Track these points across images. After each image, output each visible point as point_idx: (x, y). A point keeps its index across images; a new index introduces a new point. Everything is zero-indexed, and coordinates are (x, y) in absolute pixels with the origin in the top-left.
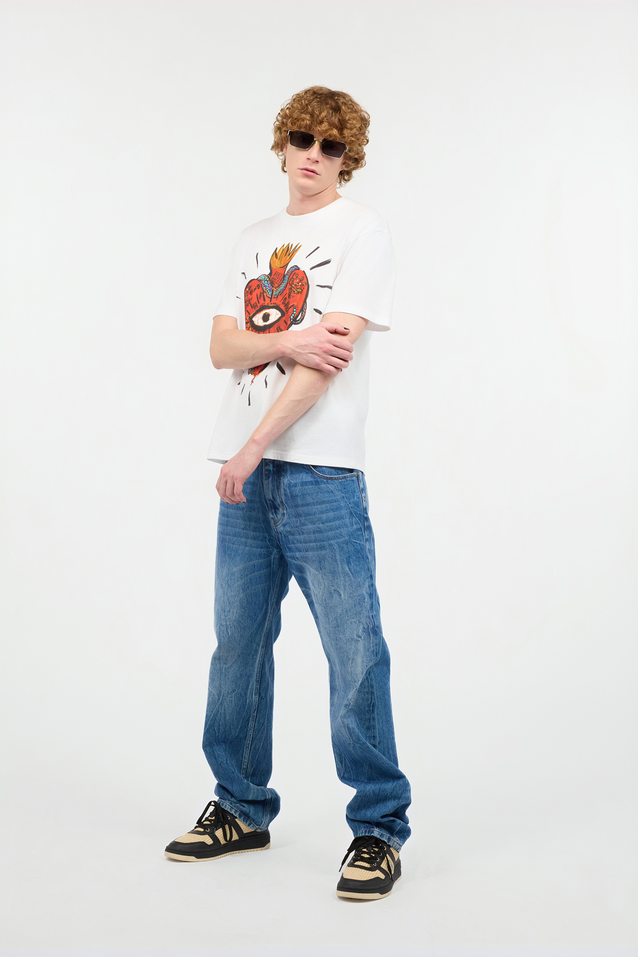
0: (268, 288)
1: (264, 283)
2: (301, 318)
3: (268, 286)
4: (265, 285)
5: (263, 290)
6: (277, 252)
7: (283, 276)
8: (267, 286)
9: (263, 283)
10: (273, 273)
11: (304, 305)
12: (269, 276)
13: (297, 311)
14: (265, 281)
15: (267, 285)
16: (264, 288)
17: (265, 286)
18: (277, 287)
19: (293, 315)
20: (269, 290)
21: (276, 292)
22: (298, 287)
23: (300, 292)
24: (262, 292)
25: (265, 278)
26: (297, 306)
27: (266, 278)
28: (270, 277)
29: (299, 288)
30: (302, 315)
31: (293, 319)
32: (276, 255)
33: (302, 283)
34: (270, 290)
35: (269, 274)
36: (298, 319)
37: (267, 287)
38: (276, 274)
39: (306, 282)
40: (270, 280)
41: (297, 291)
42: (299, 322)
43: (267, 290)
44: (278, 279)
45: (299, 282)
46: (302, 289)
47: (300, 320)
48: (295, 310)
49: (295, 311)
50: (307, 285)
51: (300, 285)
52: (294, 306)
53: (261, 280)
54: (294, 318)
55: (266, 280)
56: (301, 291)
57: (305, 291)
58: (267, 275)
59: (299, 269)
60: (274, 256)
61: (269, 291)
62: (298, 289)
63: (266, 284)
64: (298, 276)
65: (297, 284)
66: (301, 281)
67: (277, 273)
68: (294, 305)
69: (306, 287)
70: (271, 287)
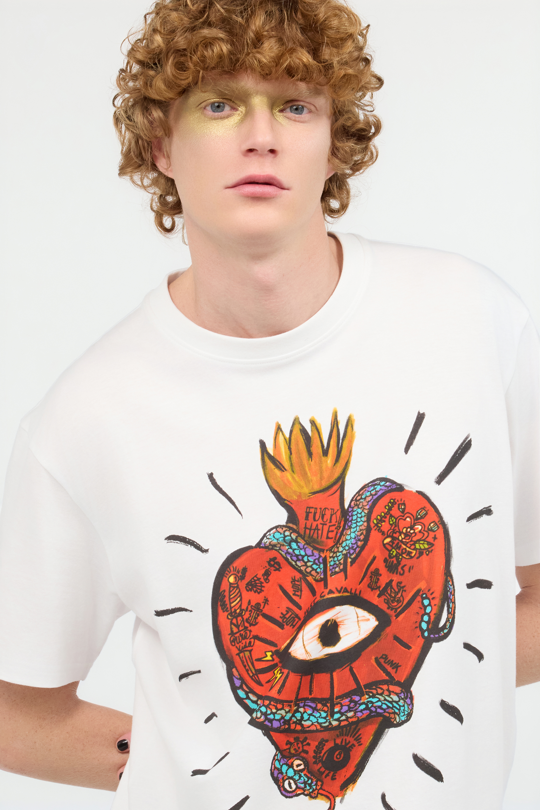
0: (309, 561)
1: (290, 551)
2: (448, 620)
3: (306, 555)
4: (297, 556)
5: (300, 571)
6: (270, 449)
7: (339, 513)
8: (303, 557)
9: (287, 553)
10: (301, 515)
11: (446, 581)
12: (291, 525)
13: (433, 603)
14: (290, 545)
15: (303, 553)
16: (299, 563)
17: (299, 558)
18: (333, 547)
19: (426, 618)
20: (314, 563)
21: (336, 559)
22: (414, 539)
23: (425, 549)
24: (298, 576)
25: (285, 536)
26: (429, 590)
27: (287, 533)
28: (295, 527)
29: (419, 540)
30: (448, 610)
31: (428, 629)
32: (273, 460)
33: (423, 525)
34: (317, 561)
35: (289, 521)
36: (442, 624)
37: (305, 559)
38: (311, 516)
39: (437, 520)
40: (299, 535)
41: (415, 549)
42: (446, 631)
43: (311, 566)
44: (326, 528)
45: (415, 524)
46: (430, 539)
47: (448, 624)
48: (426, 602)
49: (429, 605)
50: (440, 526)
51: (420, 532)
52: (421, 593)
53: (275, 546)
54: (430, 627)
55: (292, 540)
56: (426, 546)
57: (440, 544)
58: (284, 526)
59: (400, 488)
60: (270, 465)
61: (315, 567)
62: (415, 542)
63: (297, 552)
64: (404, 509)
65: (409, 530)
66: (416, 520)
67: (312, 510)
68: (419, 591)
69: (440, 534)
70: (316, 553)
